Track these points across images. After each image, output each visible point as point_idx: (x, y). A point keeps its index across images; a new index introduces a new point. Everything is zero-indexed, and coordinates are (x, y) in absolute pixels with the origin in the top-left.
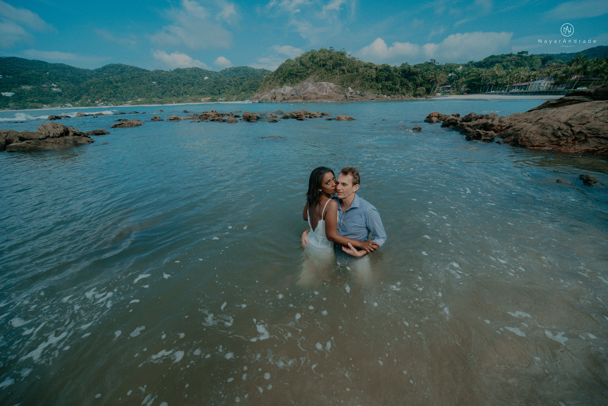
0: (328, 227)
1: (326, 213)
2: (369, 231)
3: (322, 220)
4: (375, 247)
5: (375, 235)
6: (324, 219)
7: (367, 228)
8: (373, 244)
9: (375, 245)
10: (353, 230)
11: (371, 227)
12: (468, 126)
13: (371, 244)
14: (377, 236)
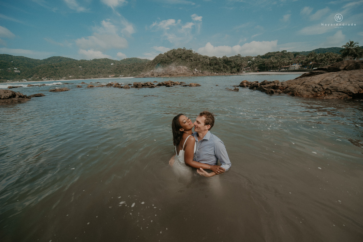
0: (186, 156)
1: (186, 146)
2: (217, 158)
3: (183, 150)
4: (221, 170)
5: (222, 162)
6: (184, 150)
7: (216, 156)
8: (220, 169)
9: (222, 169)
10: (205, 157)
11: (218, 155)
12: (265, 87)
13: (218, 169)
14: (224, 162)
